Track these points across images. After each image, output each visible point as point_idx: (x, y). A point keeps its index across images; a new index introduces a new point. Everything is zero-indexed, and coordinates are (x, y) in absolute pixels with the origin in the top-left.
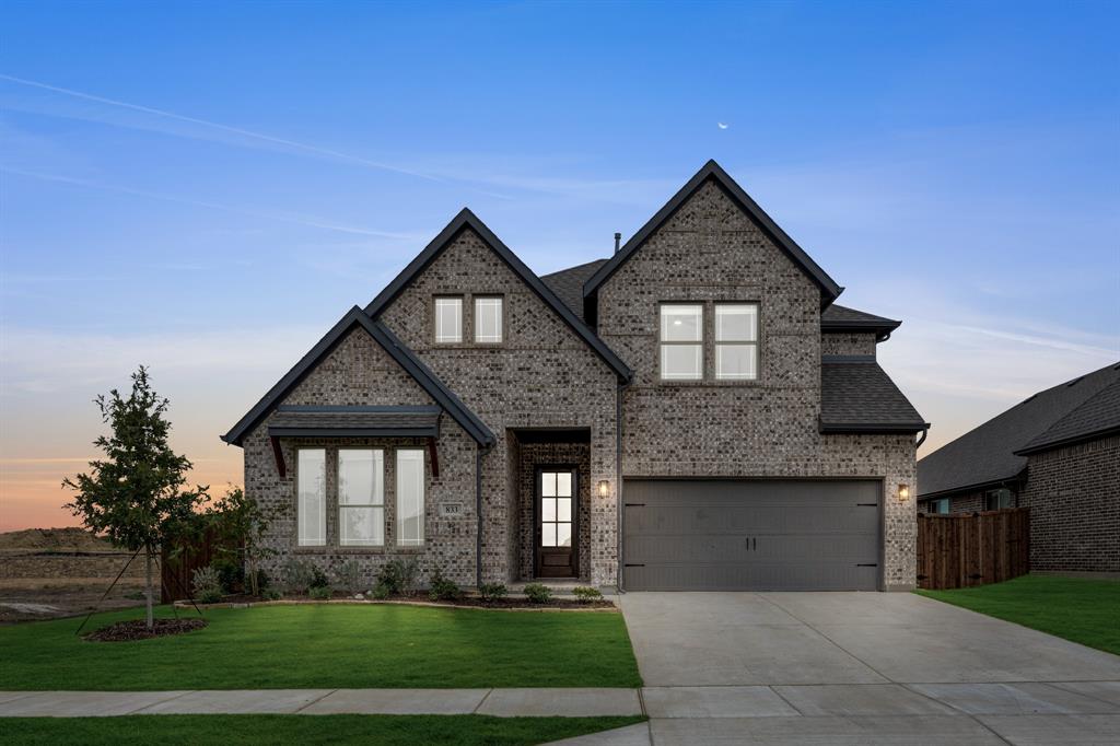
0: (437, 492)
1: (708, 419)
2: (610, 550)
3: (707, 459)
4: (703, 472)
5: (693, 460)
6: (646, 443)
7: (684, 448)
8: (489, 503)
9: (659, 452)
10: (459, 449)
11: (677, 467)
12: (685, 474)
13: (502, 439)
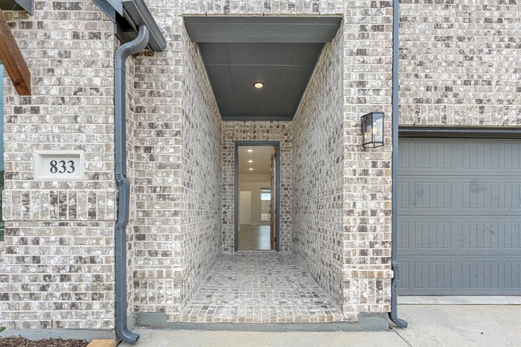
0: (28, 127)
1: (502, 40)
2: (377, 247)
3: (501, 101)
4: (495, 120)
5: (480, 101)
6: (408, 76)
7: (466, 83)
8: (152, 158)
9: (428, 89)
10: (76, 36)
11: (456, 113)
12: (467, 123)
13: (176, 38)
